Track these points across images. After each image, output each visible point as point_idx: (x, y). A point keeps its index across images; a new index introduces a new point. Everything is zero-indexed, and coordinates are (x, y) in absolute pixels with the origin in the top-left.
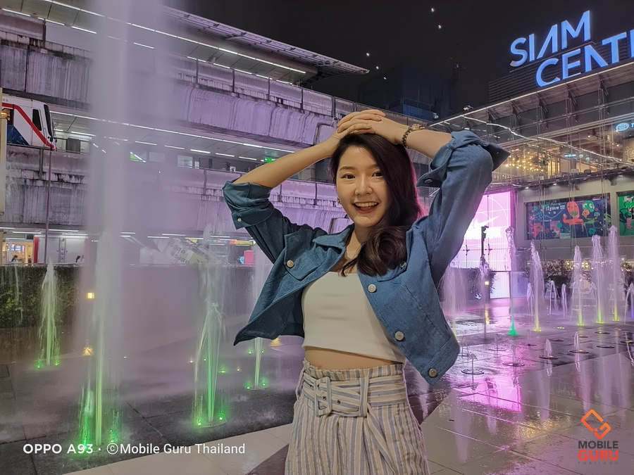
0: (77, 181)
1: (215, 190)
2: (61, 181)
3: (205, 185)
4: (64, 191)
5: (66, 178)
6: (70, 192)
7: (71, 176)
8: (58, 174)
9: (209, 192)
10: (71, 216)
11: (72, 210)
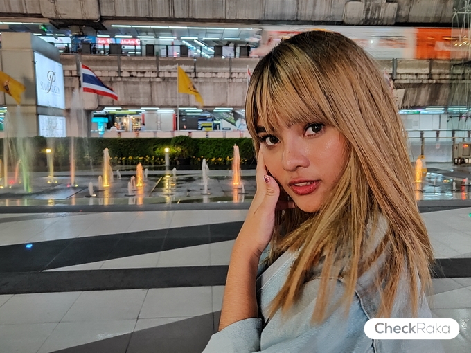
0: (142, 75)
1: (238, 73)
2: (131, 76)
3: (230, 70)
4: (134, 83)
5: (134, 74)
6: (138, 83)
7: (137, 72)
8: (130, 72)
9: (234, 75)
10: (142, 99)
11: (141, 95)
